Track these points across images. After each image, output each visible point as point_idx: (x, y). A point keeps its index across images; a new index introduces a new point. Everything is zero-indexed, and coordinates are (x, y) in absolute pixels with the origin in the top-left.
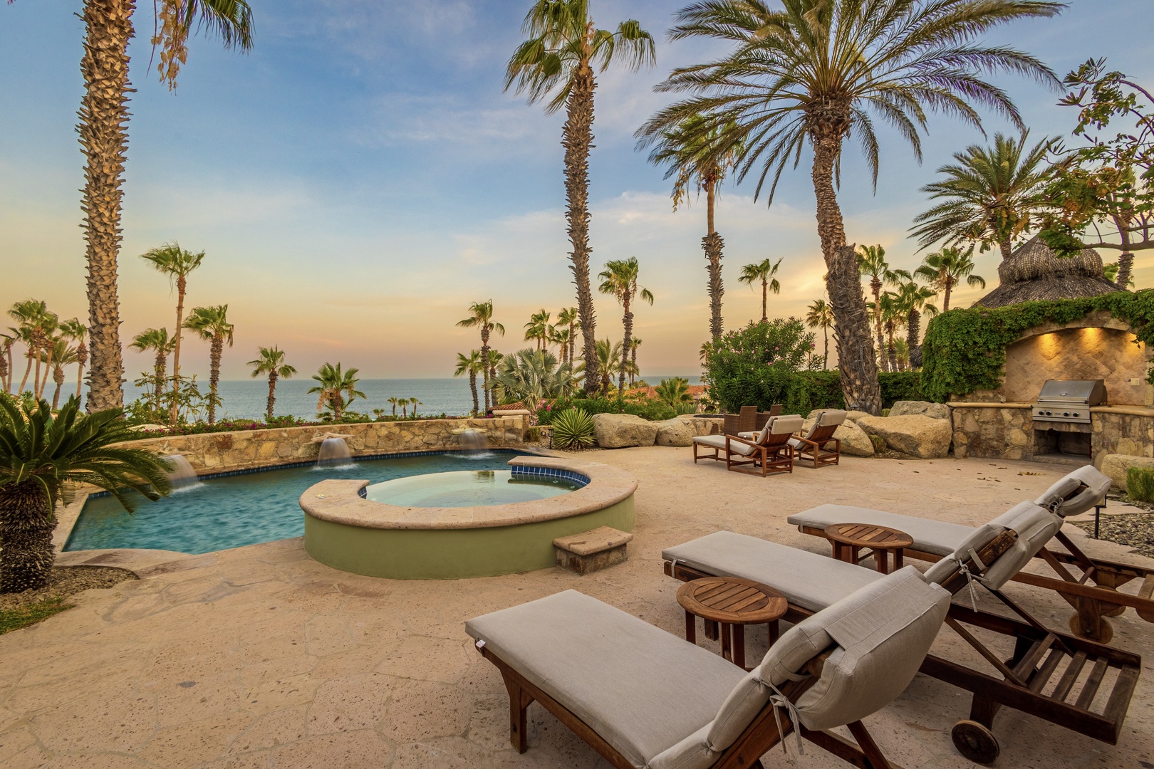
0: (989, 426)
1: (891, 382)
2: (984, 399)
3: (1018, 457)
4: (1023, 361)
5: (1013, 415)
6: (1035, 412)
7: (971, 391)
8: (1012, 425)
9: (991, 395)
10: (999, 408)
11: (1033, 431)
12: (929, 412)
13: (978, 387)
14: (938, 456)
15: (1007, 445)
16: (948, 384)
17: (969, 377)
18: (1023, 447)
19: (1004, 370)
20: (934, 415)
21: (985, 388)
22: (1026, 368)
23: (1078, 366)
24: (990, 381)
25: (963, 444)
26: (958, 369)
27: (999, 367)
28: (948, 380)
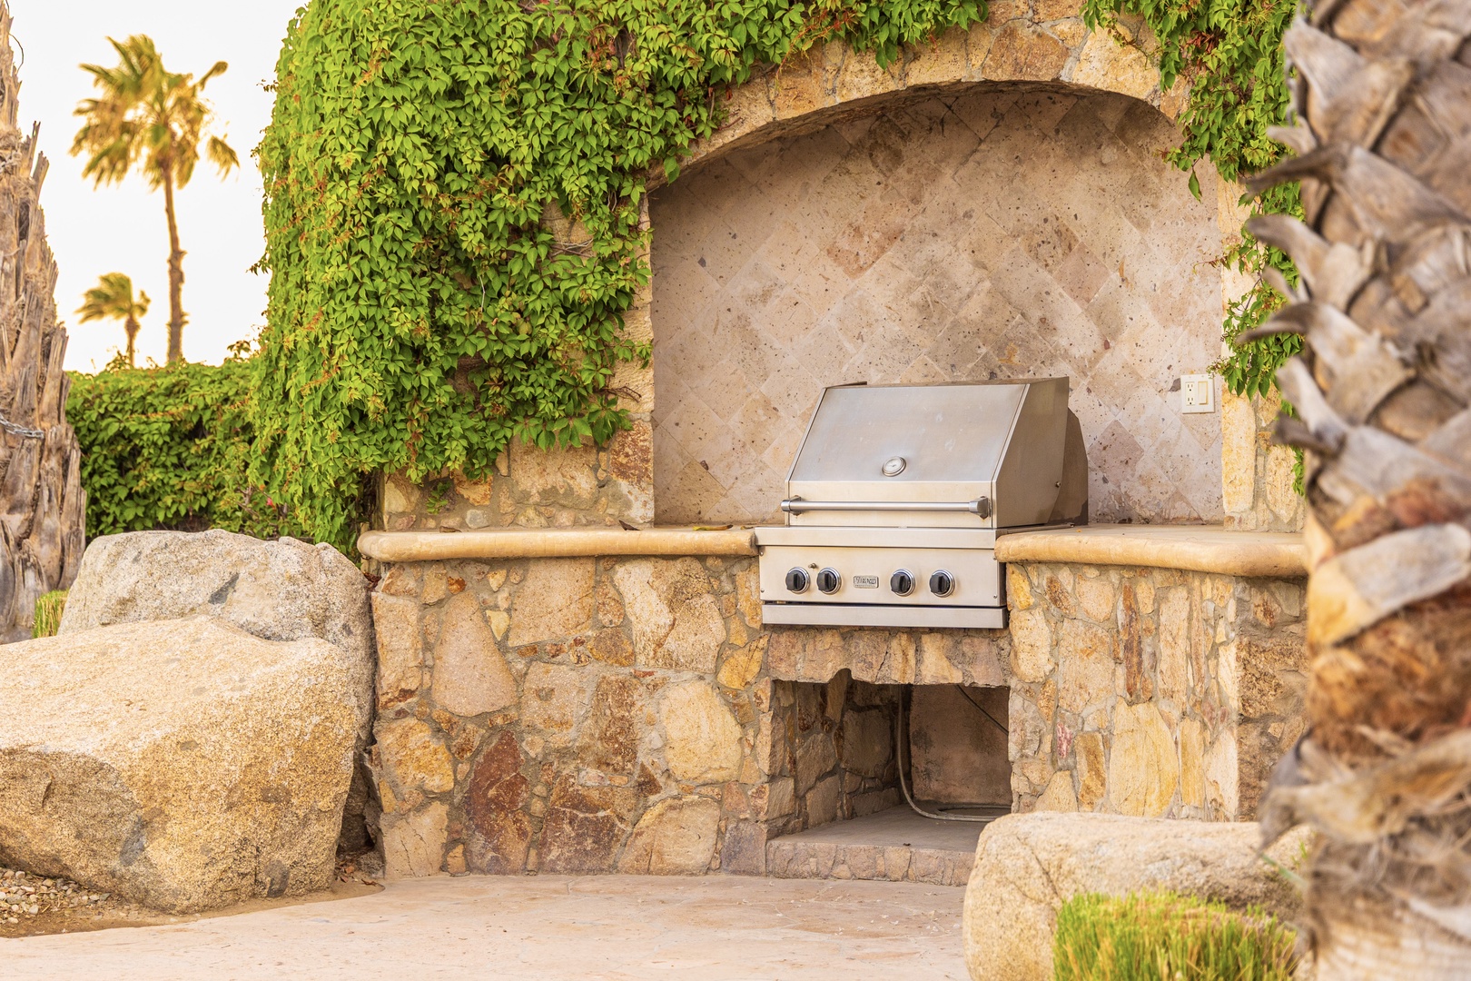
0: (561, 676)
1: (161, 422)
2: (552, 504)
3: (698, 850)
4: (743, 285)
5: (677, 598)
6: (770, 578)
7: (482, 461)
8: (672, 663)
9: (584, 483)
10: (609, 560)
11: (764, 689)
12: (245, 605)
13: (524, 431)
14: (279, 890)
15: (647, 785)
16: (356, 417)
17: (465, 370)
18: (721, 791)
19: (640, 329)
20: (268, 620)
21: (552, 441)
22: (760, 320)
23: (973, 311)
24: (577, 397)
25: (429, 797)
26: (403, 323)
27: (613, 309)
28: (353, 390)
